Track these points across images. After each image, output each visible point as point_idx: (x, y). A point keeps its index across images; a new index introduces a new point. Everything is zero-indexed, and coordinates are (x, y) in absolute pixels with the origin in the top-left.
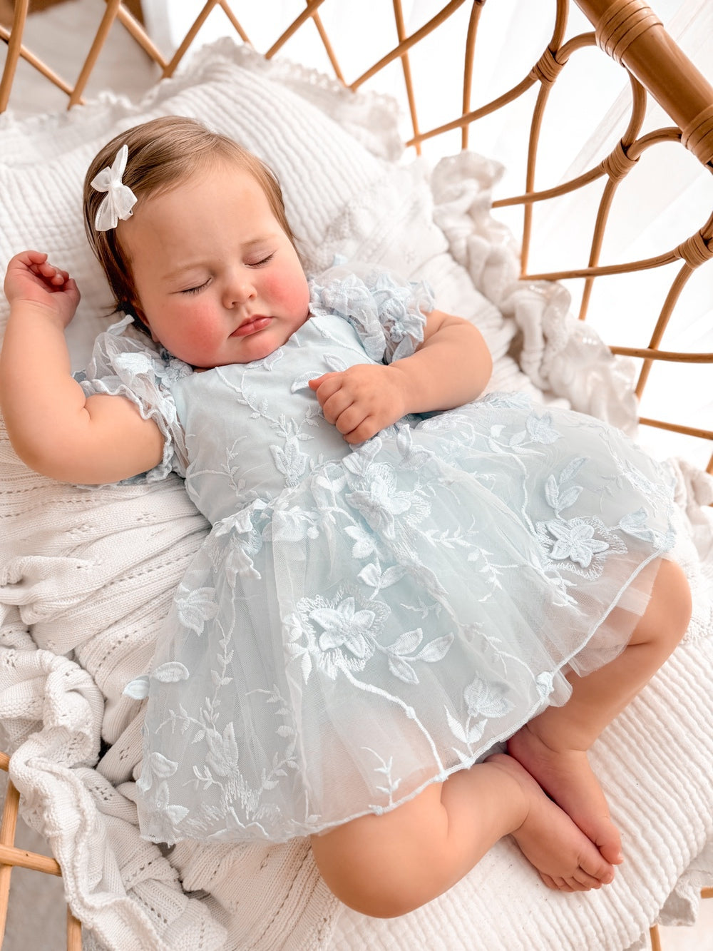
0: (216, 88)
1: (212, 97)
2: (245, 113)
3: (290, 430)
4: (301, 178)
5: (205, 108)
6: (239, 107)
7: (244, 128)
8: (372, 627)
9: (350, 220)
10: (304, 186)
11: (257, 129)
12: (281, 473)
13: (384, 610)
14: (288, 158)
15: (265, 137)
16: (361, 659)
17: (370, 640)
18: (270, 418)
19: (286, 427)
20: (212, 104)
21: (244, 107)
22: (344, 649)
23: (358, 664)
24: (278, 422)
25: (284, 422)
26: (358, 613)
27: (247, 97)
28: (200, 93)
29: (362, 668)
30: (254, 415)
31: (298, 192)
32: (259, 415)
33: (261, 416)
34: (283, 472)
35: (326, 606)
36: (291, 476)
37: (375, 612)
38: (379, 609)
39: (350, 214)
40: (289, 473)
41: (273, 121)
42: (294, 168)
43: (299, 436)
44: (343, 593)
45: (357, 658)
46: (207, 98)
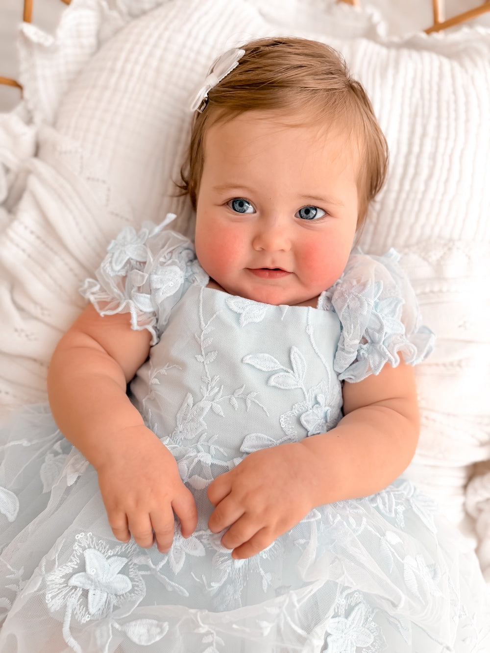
0: (452, 70)
1: (441, 76)
2: (452, 106)
3: (212, 394)
4: (444, 194)
5: (427, 77)
6: (452, 97)
7: (439, 118)
8: (120, 596)
9: (445, 253)
10: (441, 201)
11: (448, 127)
12: (176, 422)
13: (140, 592)
14: (449, 170)
15: (447, 139)
16: (89, 614)
17: (109, 604)
18: (207, 371)
19: (212, 389)
20: (436, 79)
21: (456, 102)
22: (85, 593)
23: (83, 616)
24: (210, 379)
25: (214, 383)
26: (120, 575)
27: (467, 95)
28: (436, 64)
29: (83, 621)
30: (199, 357)
31: (432, 202)
32: (202, 361)
33: (203, 362)
34: (178, 423)
35: (102, 552)
36: (180, 432)
37: (133, 586)
38: (138, 586)
39: (450, 249)
40: (181, 428)
41: (467, 132)
42: (447, 181)
43: (214, 405)
44: (123, 550)
45: (87, 610)
46: (436, 71)
